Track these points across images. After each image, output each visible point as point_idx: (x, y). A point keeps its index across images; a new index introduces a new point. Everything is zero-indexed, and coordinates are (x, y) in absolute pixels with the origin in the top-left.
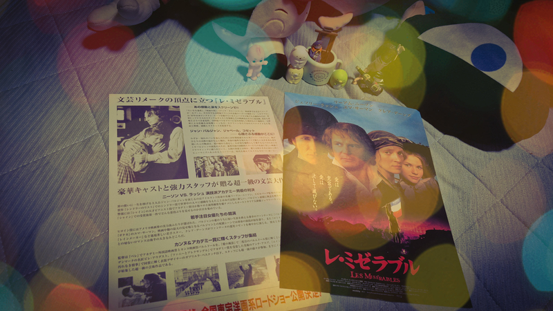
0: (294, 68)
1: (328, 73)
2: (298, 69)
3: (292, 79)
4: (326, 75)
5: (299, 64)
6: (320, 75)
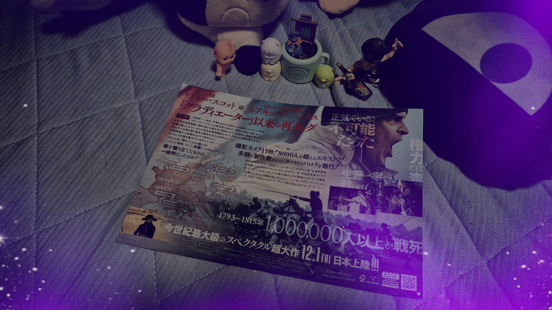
1: (308, 71)
2: (271, 64)
4: (306, 71)
6: (298, 72)
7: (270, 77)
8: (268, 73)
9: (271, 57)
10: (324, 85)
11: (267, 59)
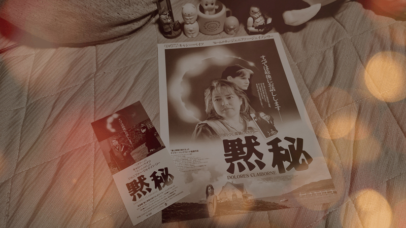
0: (188, 24)
1: (219, 22)
2: (192, 24)
3: (190, 34)
4: (217, 23)
5: (190, 19)
6: (212, 25)
7: (192, 34)
8: (191, 31)
9: (191, 17)
10: (233, 31)
11: (188, 19)
